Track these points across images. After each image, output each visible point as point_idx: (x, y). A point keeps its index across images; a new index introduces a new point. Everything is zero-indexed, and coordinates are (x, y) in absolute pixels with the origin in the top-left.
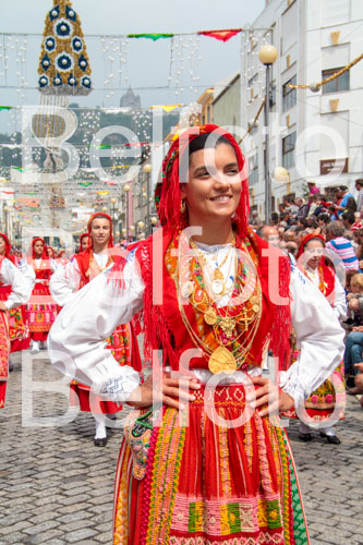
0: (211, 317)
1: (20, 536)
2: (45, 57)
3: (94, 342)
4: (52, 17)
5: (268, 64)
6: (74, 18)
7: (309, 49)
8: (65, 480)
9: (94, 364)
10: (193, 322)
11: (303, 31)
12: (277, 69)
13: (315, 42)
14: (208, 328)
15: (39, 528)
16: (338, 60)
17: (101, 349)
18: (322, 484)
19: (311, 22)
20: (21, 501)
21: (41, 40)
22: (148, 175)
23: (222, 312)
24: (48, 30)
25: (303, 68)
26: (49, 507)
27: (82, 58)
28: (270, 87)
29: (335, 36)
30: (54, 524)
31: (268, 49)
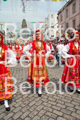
0: (39, 49)
1: (21, 78)
2: (22, 25)
3: (27, 51)
4: (23, 21)
5: (46, 25)
6: (25, 21)
7: (50, 24)
8: (26, 71)
9: (27, 53)
10: (37, 49)
11: (49, 22)
12: (47, 26)
13: (50, 23)
14: (39, 50)
15: (23, 77)
16: (53, 25)
17: (28, 52)
18: (56, 71)
19: (50, 21)
20: (21, 74)
21: (22, 23)
22: (33, 37)
23: (40, 48)
24: (23, 22)
25: (49, 26)
26: (24, 75)
27: (26, 25)
28: (46, 28)
29: (52, 23)
30: (25, 77)
31: (46, 24)
